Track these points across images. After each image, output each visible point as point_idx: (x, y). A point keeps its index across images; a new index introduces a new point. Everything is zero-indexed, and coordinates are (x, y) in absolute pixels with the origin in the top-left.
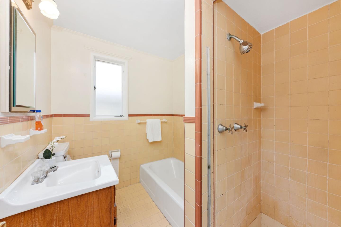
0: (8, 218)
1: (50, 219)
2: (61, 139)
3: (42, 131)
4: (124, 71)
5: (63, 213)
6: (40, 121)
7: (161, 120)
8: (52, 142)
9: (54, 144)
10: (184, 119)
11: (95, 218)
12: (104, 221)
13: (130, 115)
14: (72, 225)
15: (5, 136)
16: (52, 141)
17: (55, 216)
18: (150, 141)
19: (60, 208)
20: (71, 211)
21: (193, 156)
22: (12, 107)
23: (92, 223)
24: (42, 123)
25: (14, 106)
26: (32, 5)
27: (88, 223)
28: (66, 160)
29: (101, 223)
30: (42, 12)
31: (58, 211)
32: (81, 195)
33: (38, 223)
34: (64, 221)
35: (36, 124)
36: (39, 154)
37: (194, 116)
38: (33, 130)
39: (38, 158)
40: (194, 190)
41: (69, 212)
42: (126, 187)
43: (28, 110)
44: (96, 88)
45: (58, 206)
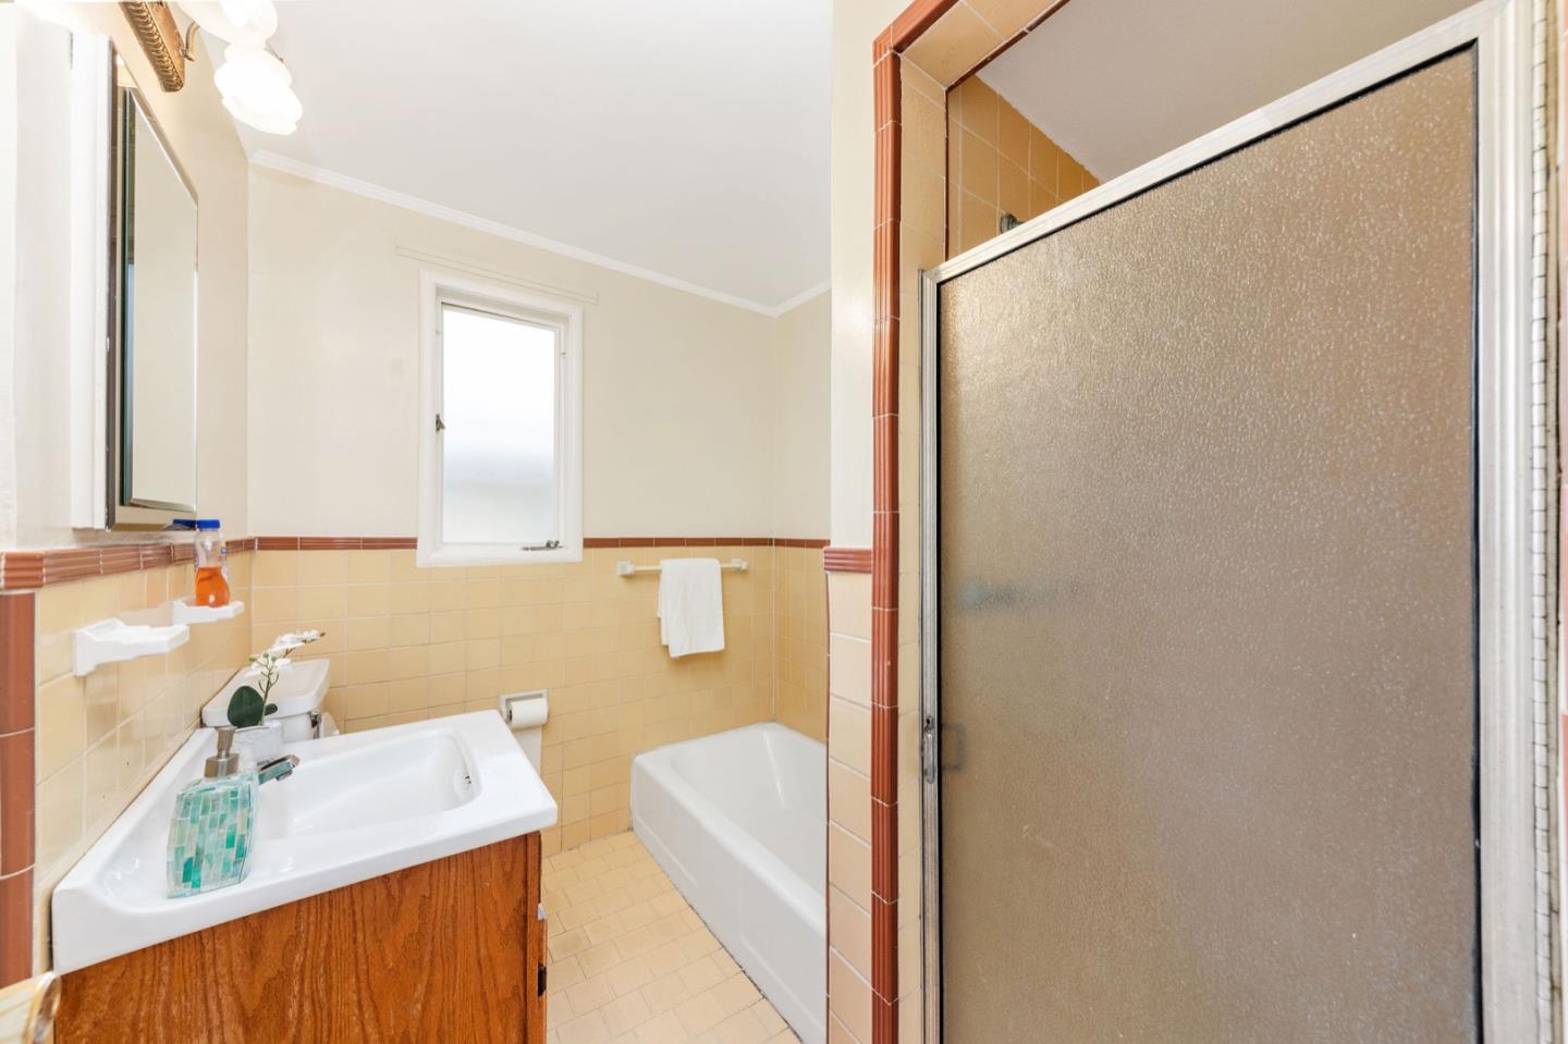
0: (105, 968)
1: (279, 971)
2: (303, 644)
3: (224, 608)
4: (564, 354)
5: (328, 947)
6: (219, 564)
7: (721, 562)
8: (266, 656)
9: (277, 663)
10: (826, 558)
11: (458, 967)
12: (495, 980)
13: (589, 543)
14: (364, 994)
15: (92, 627)
16: (269, 651)
17: (298, 958)
18: (675, 653)
19: (316, 927)
20: (365, 938)
21: (864, 707)
22: (119, 509)
23: (448, 987)
24: (225, 576)
25: (122, 503)
26: (183, 73)
27: (431, 985)
28: (317, 736)
29: (486, 986)
30: (227, 102)
31: (310, 939)
32: (404, 870)
33: (226, 987)
34: (334, 980)
35: (201, 581)
36: (204, 709)
37: (867, 544)
38: (188, 604)
39: (202, 725)
40: (866, 841)
41: (355, 941)
42: (570, 849)
43: (167, 518)
44: (445, 423)
45: (308, 918)
